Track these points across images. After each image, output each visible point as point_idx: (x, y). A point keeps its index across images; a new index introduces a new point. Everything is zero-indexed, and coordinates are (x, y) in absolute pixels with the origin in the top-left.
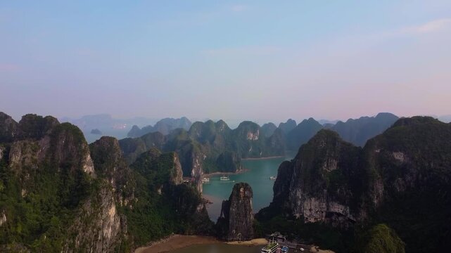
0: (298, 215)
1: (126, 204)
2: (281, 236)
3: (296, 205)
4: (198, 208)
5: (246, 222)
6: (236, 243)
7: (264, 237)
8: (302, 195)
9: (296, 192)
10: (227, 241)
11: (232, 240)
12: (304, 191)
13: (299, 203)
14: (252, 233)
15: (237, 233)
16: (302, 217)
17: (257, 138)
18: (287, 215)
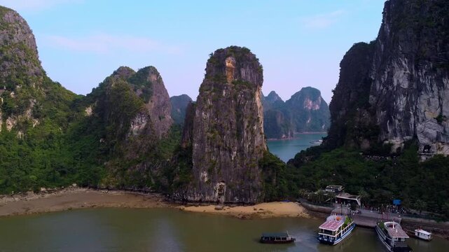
0: (397, 142)
1: (9, 128)
2: (345, 196)
3: (391, 111)
4: (135, 128)
5: (241, 150)
6: (211, 208)
7: (294, 198)
8: (411, 78)
9: (391, 75)
10: (185, 202)
11: (201, 202)
12: (417, 62)
13: (401, 103)
14: (258, 183)
15: (212, 181)
16: (412, 144)
17: (317, 107)
18: (366, 144)
